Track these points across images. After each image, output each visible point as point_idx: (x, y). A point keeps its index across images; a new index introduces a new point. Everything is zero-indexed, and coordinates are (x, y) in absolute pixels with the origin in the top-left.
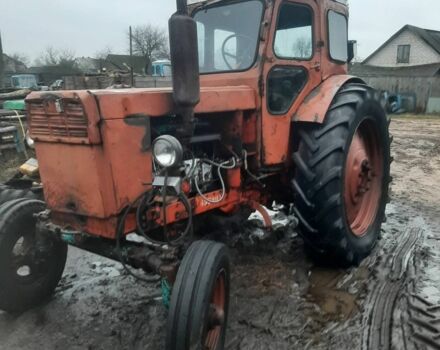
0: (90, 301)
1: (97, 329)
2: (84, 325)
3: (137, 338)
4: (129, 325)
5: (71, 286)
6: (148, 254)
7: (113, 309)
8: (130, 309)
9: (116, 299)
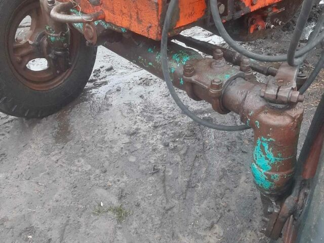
0: (126, 109)
1: (132, 159)
2: (116, 149)
3: (190, 186)
4: (177, 158)
5: (106, 83)
6: (227, 77)
7: (155, 127)
8: (178, 130)
9: (159, 111)
